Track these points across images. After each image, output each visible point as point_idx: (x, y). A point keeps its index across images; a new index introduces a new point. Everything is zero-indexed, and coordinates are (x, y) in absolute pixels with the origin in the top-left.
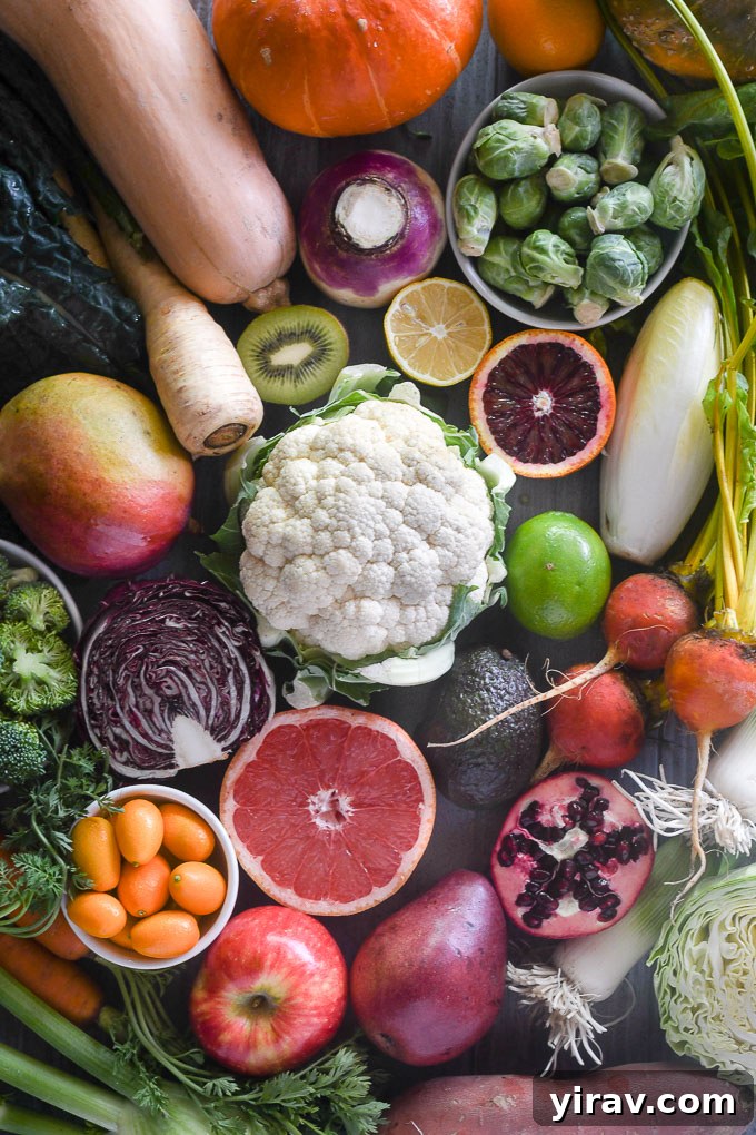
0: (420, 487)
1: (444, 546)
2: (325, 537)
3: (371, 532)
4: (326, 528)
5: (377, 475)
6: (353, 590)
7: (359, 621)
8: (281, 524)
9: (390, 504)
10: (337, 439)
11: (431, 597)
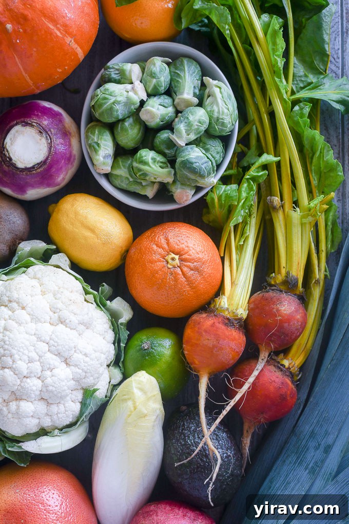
0: (61, 327)
1: (76, 366)
5: (32, 319)
6: (15, 395)
7: (19, 415)
9: (40, 339)
11: (68, 398)
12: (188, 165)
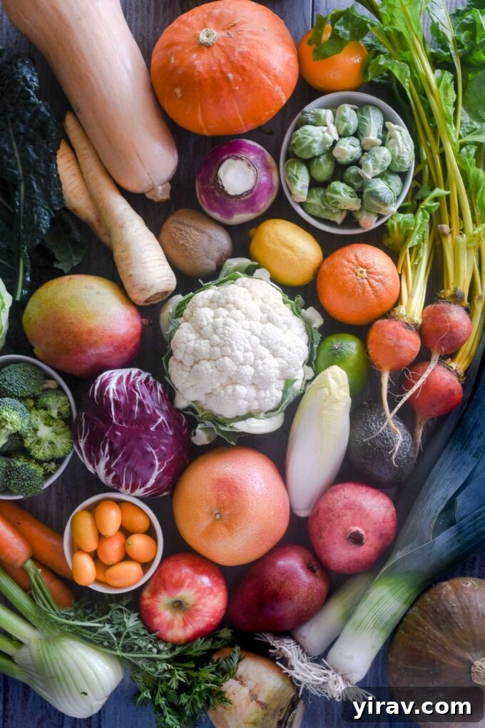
0: (269, 325)
1: (282, 357)
2: (217, 350)
3: (242, 348)
4: (218, 345)
5: (246, 317)
6: (231, 379)
7: (234, 397)
8: (193, 342)
9: (253, 333)
10: (225, 297)
11: (273, 385)
12: (374, 195)
